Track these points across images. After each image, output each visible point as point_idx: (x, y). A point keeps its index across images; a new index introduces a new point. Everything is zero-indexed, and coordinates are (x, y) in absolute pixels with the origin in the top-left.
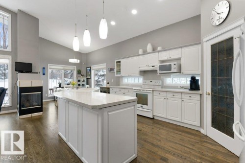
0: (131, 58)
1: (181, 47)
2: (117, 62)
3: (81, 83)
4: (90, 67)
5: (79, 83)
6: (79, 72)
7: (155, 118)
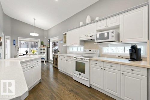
0: (73, 30)
1: (120, 14)
2: (64, 35)
3: (43, 51)
4: (49, 40)
5: (41, 51)
6: (42, 43)
7: (92, 87)
